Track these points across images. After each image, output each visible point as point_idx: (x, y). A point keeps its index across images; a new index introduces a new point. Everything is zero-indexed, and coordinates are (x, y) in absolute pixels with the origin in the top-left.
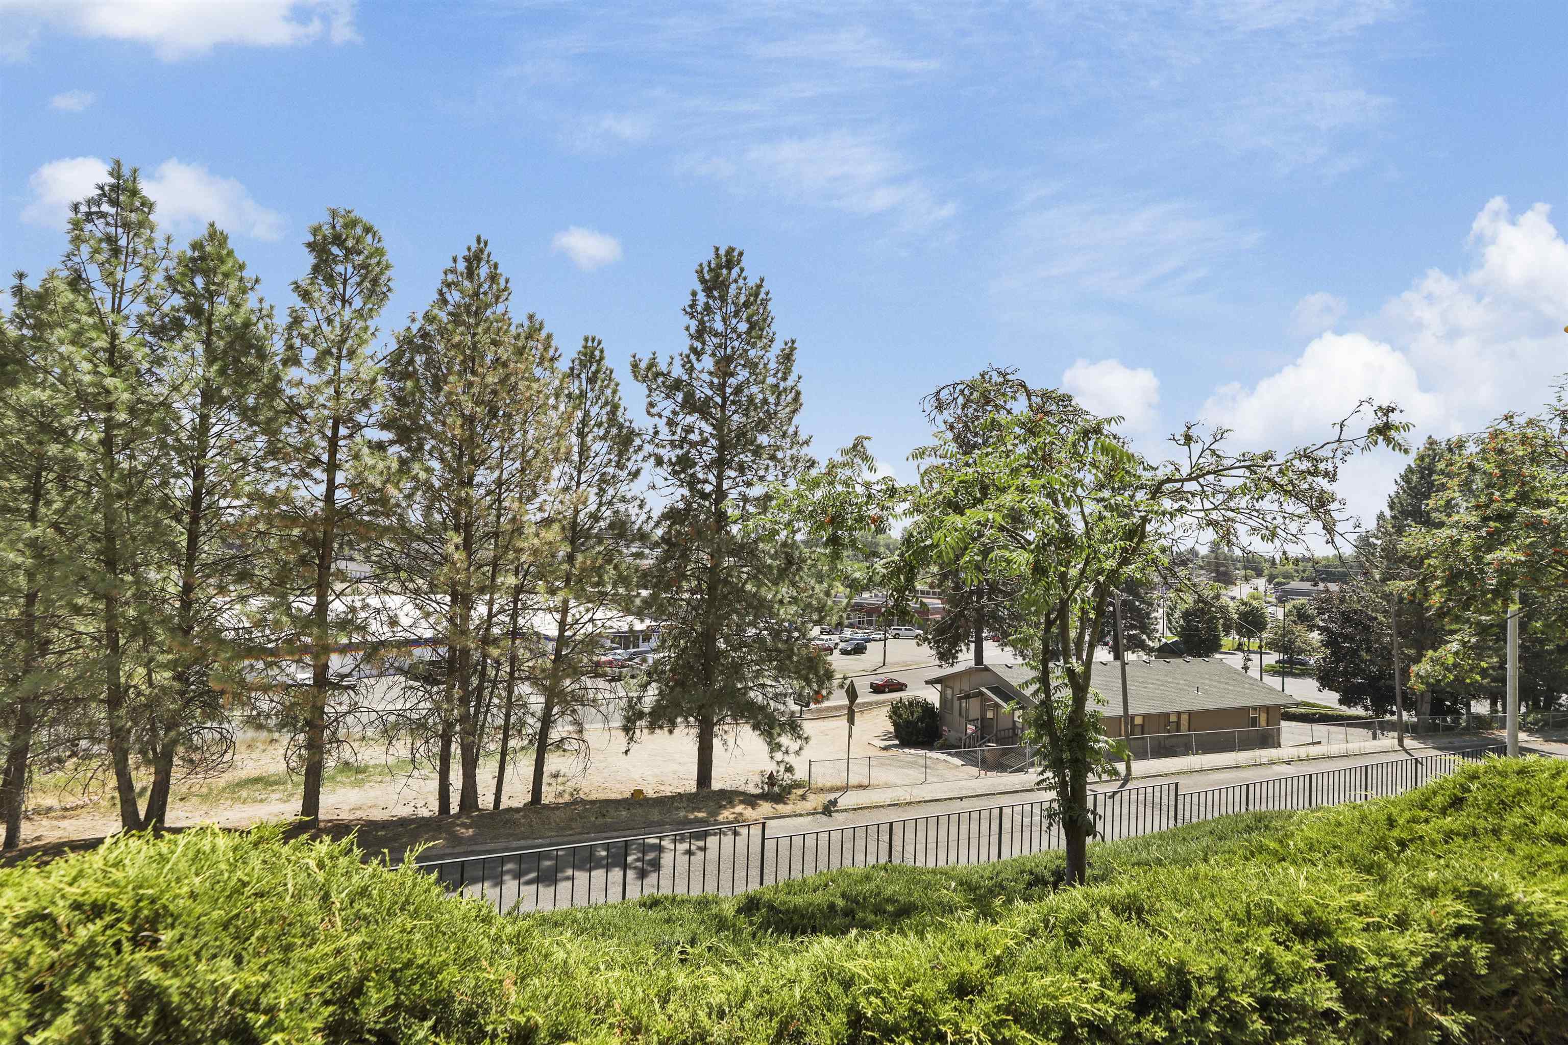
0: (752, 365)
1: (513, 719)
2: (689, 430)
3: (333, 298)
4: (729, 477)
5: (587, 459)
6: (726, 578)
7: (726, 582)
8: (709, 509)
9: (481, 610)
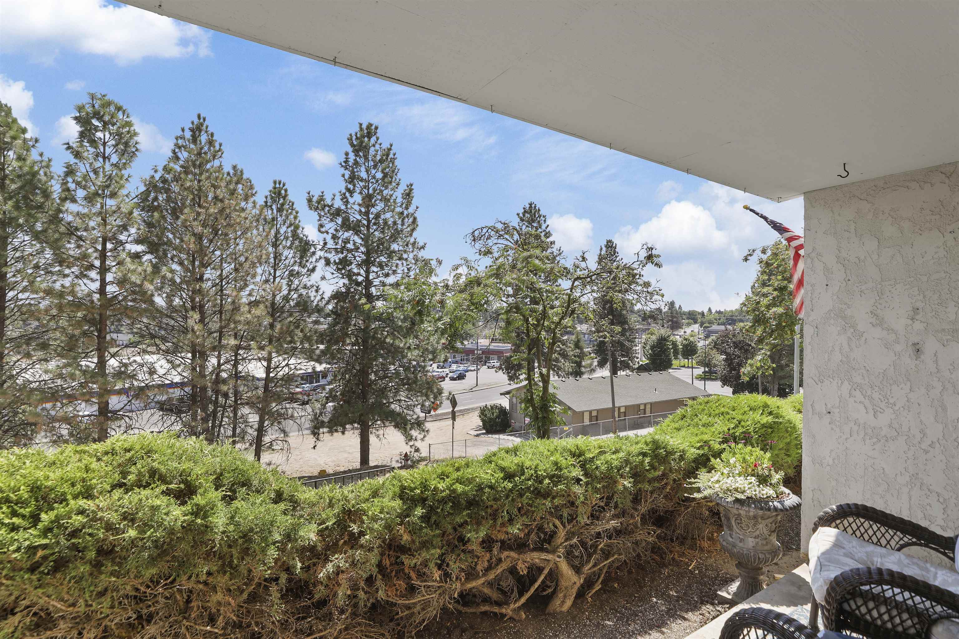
0: (386, 200)
1: (238, 431)
2: (347, 241)
3: (97, 156)
4: (373, 272)
5: (280, 260)
6: (374, 335)
7: (374, 338)
8: (361, 292)
9: (213, 361)
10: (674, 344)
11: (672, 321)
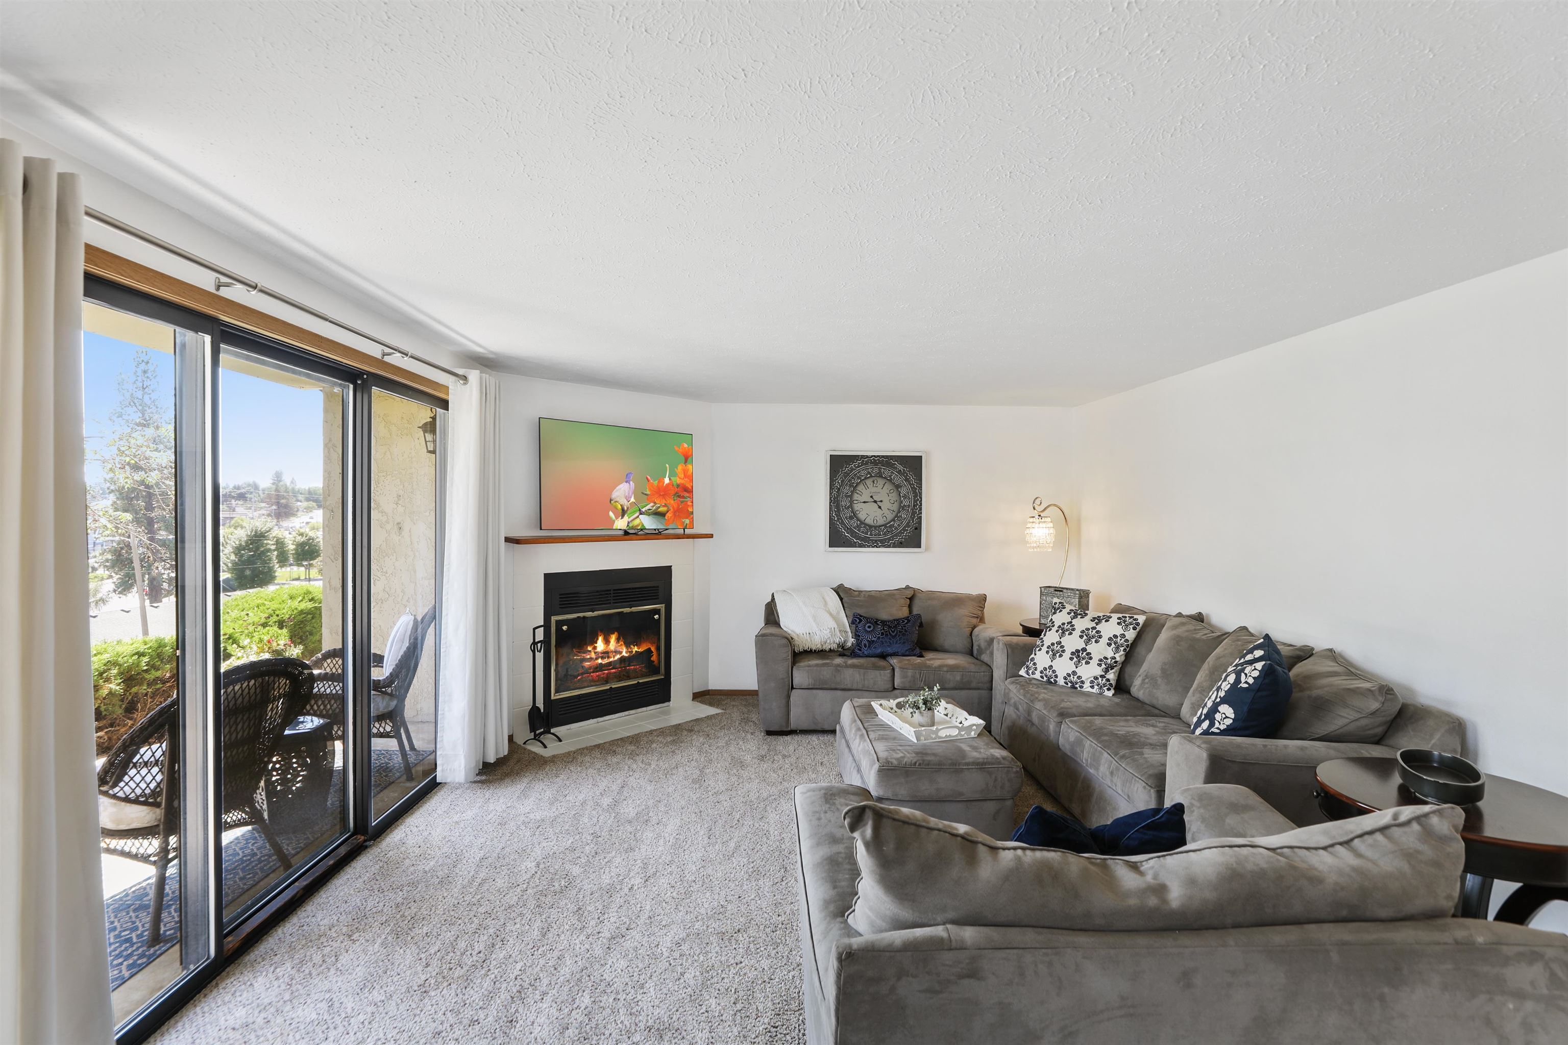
10: (280, 544)
11: (278, 504)
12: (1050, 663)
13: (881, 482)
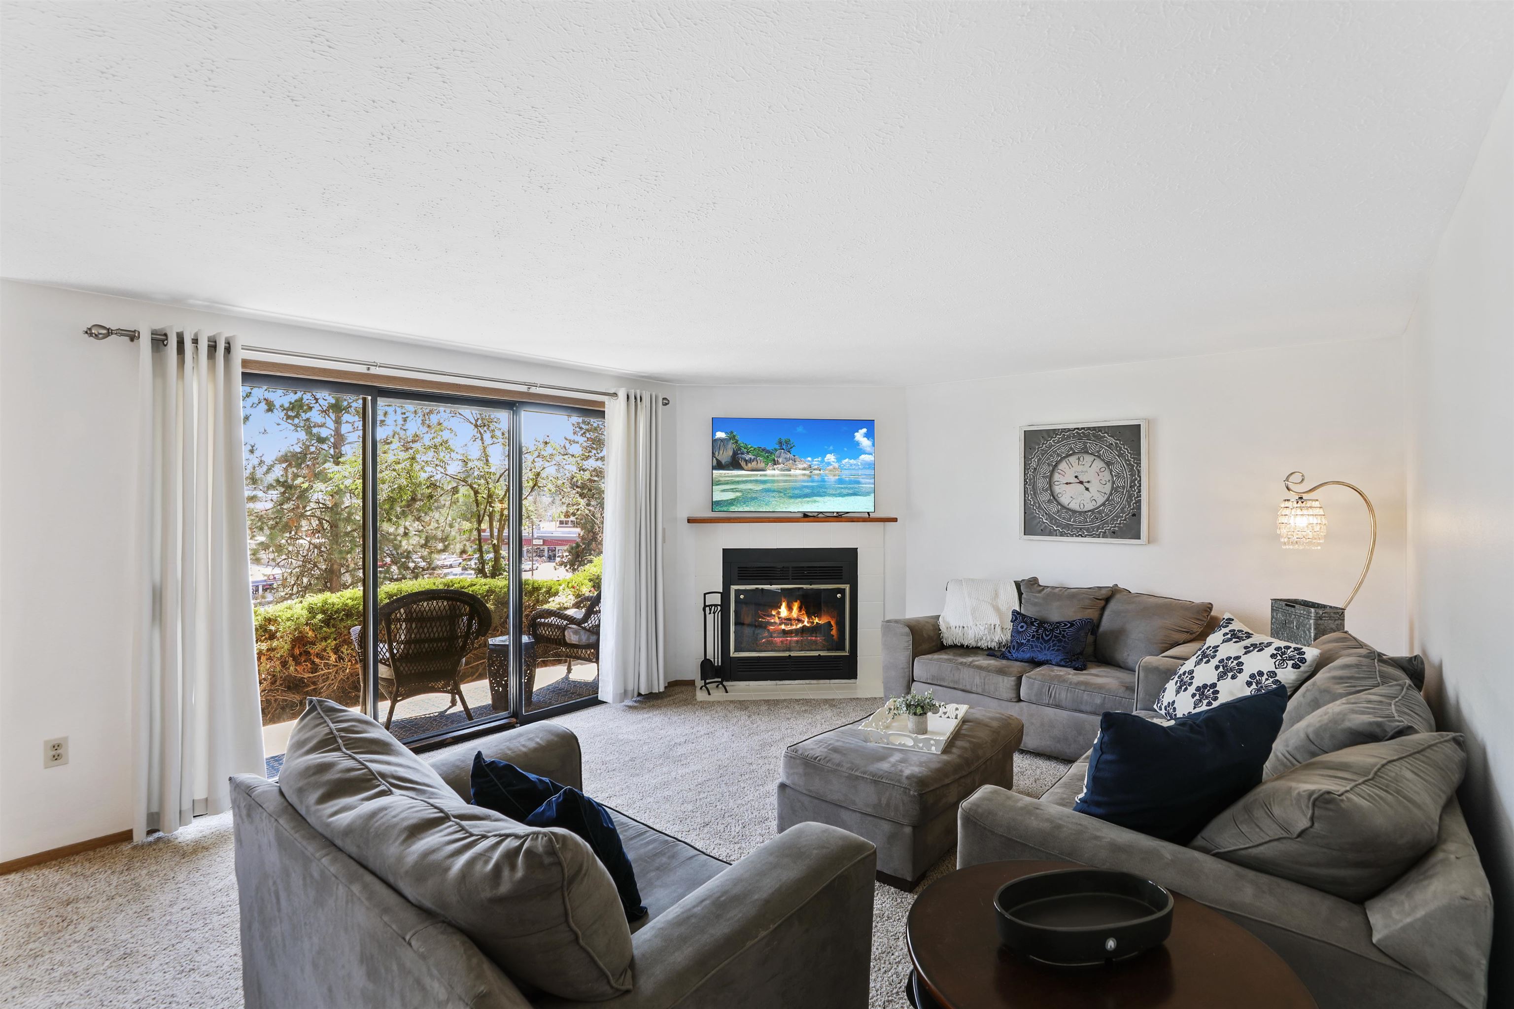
12: (1175, 698)
13: (1088, 458)
